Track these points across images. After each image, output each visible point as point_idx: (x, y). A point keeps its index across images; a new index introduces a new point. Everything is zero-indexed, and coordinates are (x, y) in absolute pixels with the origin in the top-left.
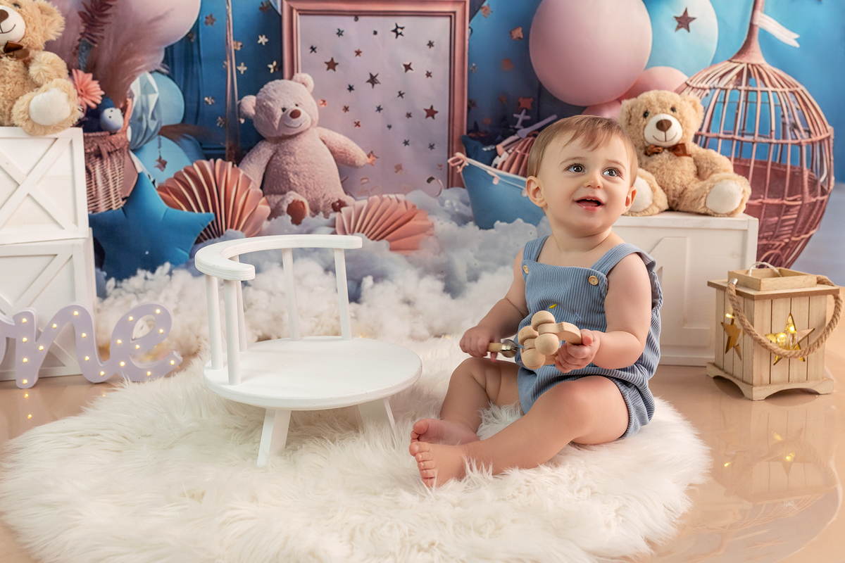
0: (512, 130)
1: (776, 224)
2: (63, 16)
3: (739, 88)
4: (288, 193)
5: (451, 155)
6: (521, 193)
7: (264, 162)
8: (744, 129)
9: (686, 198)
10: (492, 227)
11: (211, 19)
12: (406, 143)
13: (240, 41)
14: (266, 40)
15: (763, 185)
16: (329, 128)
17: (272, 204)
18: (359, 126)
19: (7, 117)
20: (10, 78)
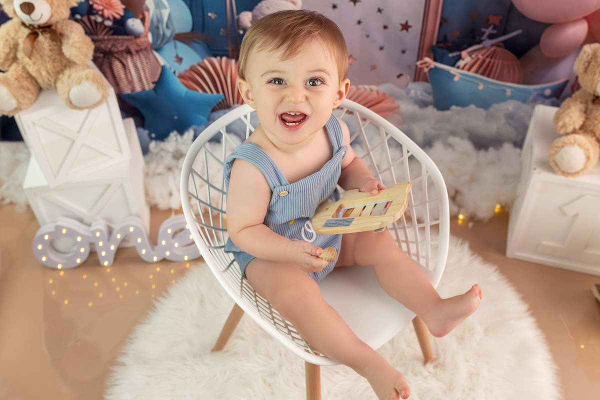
0: (478, 41)
6: (477, 87)
12: (381, 48)
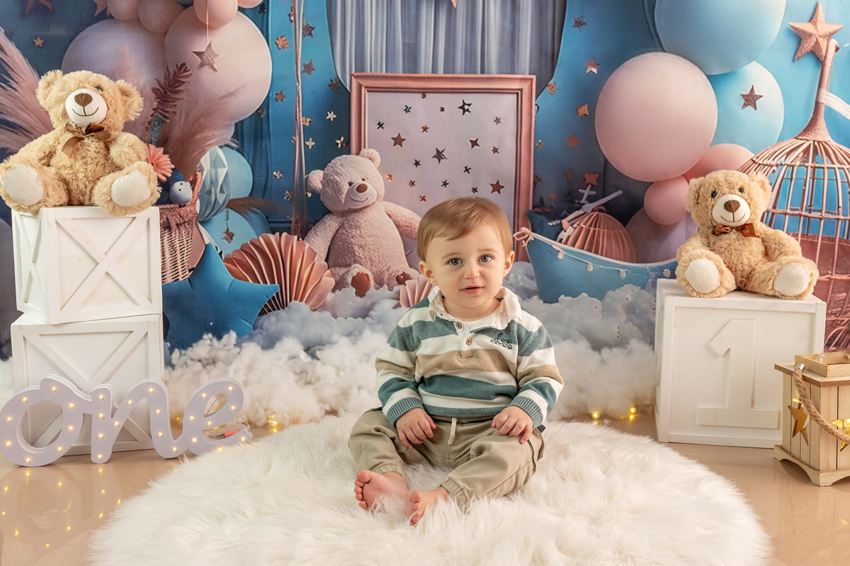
0: (578, 205)
1: (845, 300)
2: (141, 96)
3: (806, 164)
4: (353, 266)
5: (516, 230)
6: (587, 268)
7: (330, 235)
8: (811, 206)
9: (754, 279)
10: (557, 302)
11: (280, 96)
13: (309, 117)
14: (335, 116)
15: (831, 261)
16: (395, 203)
17: (337, 276)
18: (425, 200)
19: (87, 197)
20: (92, 159)
